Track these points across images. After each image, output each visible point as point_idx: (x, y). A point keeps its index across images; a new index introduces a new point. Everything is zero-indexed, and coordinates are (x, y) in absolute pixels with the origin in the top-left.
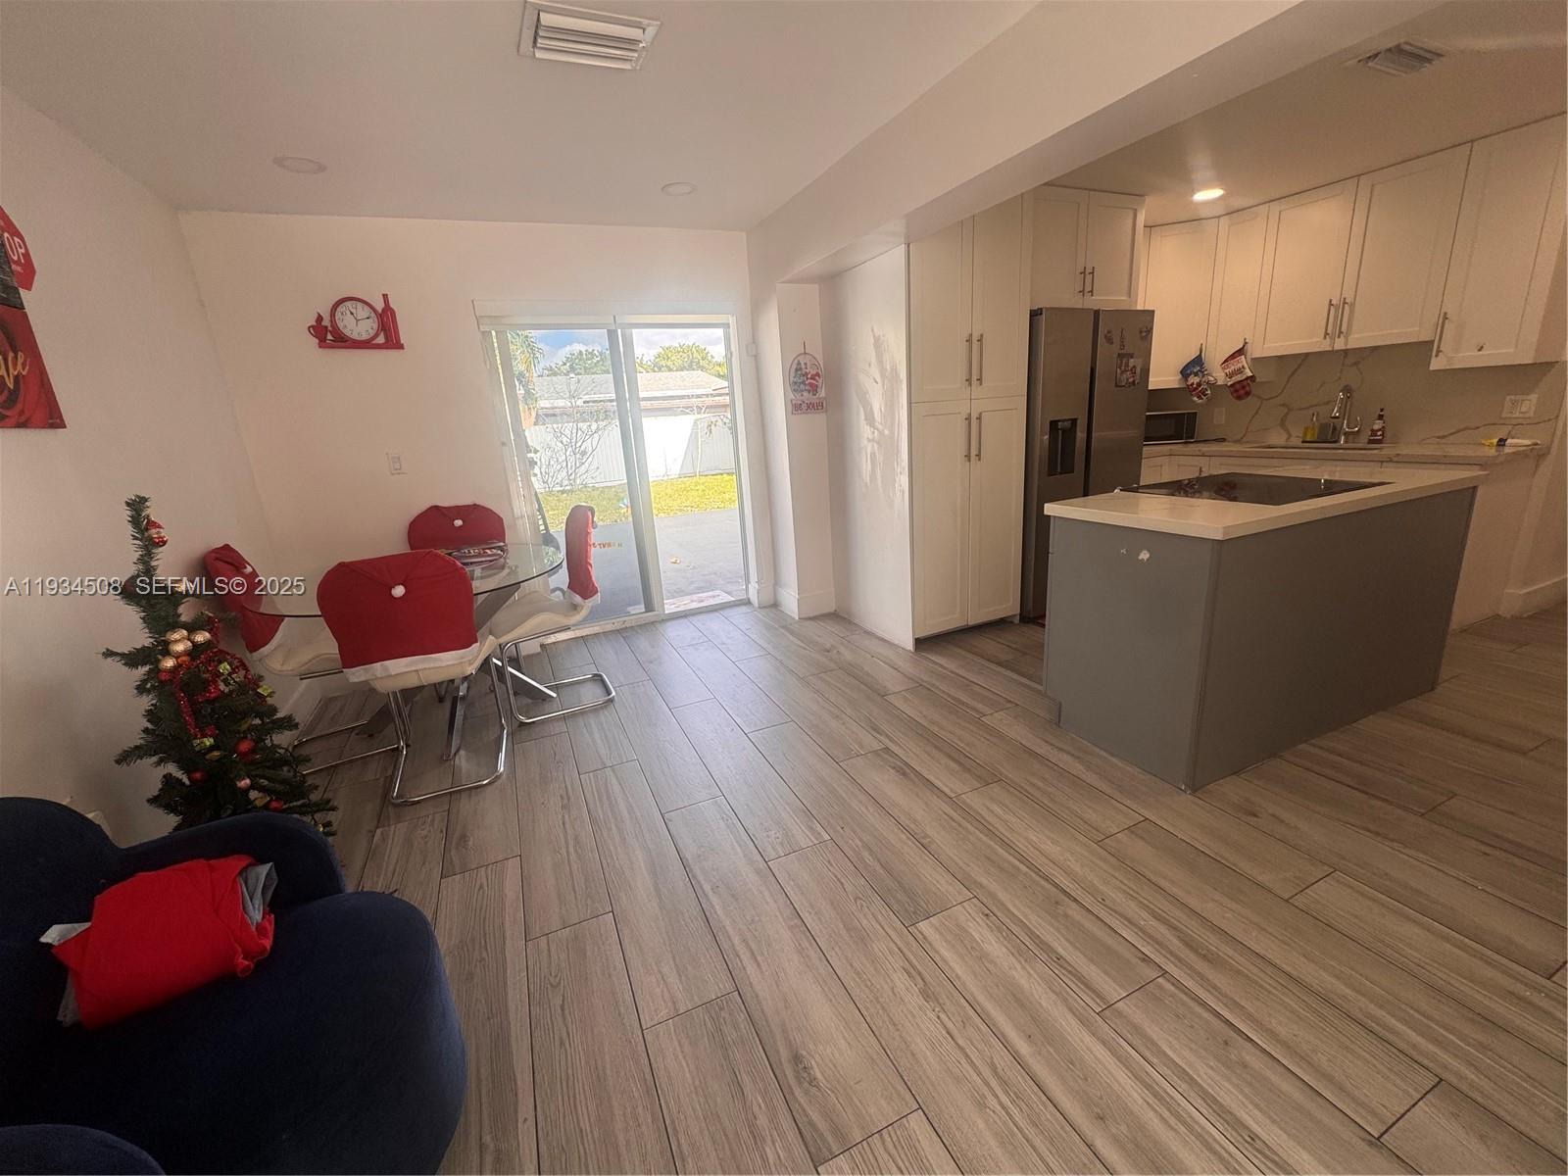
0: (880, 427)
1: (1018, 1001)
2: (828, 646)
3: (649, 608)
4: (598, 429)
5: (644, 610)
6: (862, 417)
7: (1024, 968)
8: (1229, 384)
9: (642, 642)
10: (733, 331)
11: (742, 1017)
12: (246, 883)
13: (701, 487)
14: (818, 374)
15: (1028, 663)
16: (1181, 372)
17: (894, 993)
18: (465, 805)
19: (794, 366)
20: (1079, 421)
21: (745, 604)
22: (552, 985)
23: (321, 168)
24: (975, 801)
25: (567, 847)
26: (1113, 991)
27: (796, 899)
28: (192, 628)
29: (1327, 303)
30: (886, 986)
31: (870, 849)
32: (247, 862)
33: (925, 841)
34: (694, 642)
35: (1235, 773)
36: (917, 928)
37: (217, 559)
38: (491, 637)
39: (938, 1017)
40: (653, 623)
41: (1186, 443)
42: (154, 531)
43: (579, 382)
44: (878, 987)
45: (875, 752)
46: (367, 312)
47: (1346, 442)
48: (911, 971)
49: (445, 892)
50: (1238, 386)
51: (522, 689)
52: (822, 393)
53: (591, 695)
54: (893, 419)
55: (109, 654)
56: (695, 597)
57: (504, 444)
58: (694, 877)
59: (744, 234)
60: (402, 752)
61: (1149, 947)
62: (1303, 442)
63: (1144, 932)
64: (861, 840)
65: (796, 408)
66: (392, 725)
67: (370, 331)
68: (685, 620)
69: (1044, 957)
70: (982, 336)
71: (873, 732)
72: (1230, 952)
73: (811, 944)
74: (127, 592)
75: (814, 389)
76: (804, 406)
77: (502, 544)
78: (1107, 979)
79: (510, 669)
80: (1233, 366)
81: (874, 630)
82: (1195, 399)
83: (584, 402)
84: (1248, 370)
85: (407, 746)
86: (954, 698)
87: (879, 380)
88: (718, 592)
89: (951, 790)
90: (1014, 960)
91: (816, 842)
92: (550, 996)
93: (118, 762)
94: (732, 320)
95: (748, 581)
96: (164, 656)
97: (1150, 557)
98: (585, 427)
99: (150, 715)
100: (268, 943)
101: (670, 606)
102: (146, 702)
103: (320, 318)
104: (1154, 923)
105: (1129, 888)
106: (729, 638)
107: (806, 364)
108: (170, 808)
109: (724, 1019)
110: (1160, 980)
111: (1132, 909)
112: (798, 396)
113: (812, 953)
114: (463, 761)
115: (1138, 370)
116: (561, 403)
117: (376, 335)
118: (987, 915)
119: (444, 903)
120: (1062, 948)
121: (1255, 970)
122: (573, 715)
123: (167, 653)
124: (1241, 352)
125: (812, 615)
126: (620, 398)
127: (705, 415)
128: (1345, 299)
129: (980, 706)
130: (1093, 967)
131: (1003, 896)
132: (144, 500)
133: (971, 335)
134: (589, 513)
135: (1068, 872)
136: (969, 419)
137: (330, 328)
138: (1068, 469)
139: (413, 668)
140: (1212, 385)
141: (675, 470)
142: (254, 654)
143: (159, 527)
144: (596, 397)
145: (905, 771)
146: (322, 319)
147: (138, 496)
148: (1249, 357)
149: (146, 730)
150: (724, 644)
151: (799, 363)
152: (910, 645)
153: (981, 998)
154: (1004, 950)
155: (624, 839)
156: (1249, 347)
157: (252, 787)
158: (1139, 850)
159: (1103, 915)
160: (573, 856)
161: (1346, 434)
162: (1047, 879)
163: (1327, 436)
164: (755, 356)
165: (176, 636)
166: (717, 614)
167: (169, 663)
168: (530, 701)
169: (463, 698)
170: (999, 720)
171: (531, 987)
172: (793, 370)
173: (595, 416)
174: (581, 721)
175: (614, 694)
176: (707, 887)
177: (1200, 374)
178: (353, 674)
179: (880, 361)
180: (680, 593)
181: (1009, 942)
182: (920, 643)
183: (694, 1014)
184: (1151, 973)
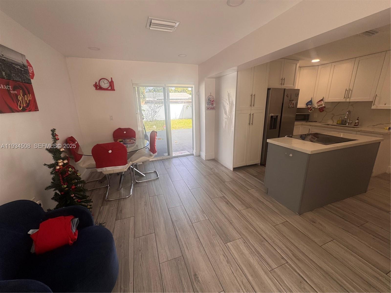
0: (228, 115)
1: (250, 266)
2: (212, 168)
3: (169, 155)
4: (160, 106)
5: (167, 155)
6: (224, 112)
7: (252, 257)
8: (318, 108)
9: (167, 163)
10: (194, 89)
11: (183, 263)
12: (72, 223)
13: (184, 122)
14: (214, 101)
15: (260, 176)
16: (306, 104)
17: (220, 260)
18: (122, 202)
19: (208, 99)
20: (278, 116)
21: (192, 155)
22: (139, 250)
23: (99, 49)
24: (244, 212)
25: (145, 216)
26: (274, 266)
27: (198, 234)
28: (63, 159)
29: (345, 89)
30: (218, 259)
31: (217, 223)
32: (73, 217)
33: (231, 222)
34: (179, 164)
35: (311, 211)
36: (227, 244)
37: (69, 140)
38: (131, 162)
39: (230, 268)
40: (169, 158)
41: (306, 122)
42: (56, 137)
43: (156, 94)
44: (216, 259)
45: (221, 197)
46: (107, 82)
47: (348, 125)
48: (225, 255)
49: (116, 224)
50: (321, 109)
51: (137, 174)
52: (214, 105)
53: (153, 176)
54: (231, 114)
55: (45, 165)
56: (180, 152)
57: (137, 114)
58: (175, 226)
59: (198, 65)
60: (108, 187)
61: (284, 255)
62: (337, 124)
63: (283, 251)
64: (215, 220)
65: (208, 109)
66: (106, 180)
67: (108, 86)
68: (177, 158)
69: (257, 255)
70: (255, 94)
71: (221, 192)
72: (305, 259)
73: (201, 246)
74: (50, 151)
75: (212, 104)
76: (210, 108)
77: (135, 139)
78: (273, 263)
79: (135, 169)
80: (320, 104)
81: (224, 164)
82: (309, 111)
83: (157, 99)
84: (323, 105)
85: (110, 186)
86: (242, 184)
87: (228, 104)
88: (186, 151)
89: (239, 209)
90: (250, 255)
91: (205, 220)
92: (139, 253)
93: (46, 189)
94: (193, 86)
95: (193, 149)
96: (57, 166)
97: (292, 156)
98: (157, 106)
99: (53, 179)
100: (76, 237)
101: (174, 154)
102: (52, 176)
103: (96, 83)
104: (286, 248)
105: (281, 239)
106: (188, 164)
107: (211, 98)
108: (56, 200)
109: (179, 263)
110: (286, 264)
111: (281, 244)
112: (208, 106)
113: (201, 248)
114: (122, 191)
115: (295, 104)
116: (151, 99)
117: (109, 87)
118: (245, 243)
119: (116, 227)
120: (262, 253)
121: (310, 263)
122: (149, 181)
123: (58, 165)
124: (322, 100)
125: (208, 159)
126: (165, 99)
127: (186, 104)
128: (350, 89)
129: (248, 187)
130: (270, 259)
131: (249, 238)
132: (55, 129)
133: (252, 94)
134: (156, 133)
135: (266, 233)
136: (250, 115)
137: (98, 85)
138: (275, 128)
139: (113, 169)
140: (314, 108)
141: (178, 117)
142: (76, 163)
143: (58, 136)
144: (160, 98)
145: (228, 203)
146: (97, 83)
147: (53, 129)
148: (324, 101)
149: (52, 182)
150: (186, 165)
151: (209, 98)
152: (232, 169)
153: (241, 264)
154: (248, 252)
155: (159, 215)
156: (324, 99)
157: (74, 196)
158: (284, 229)
159: (274, 246)
160: (146, 217)
161: (348, 123)
162: (260, 235)
163: (343, 123)
164: (199, 95)
165: (60, 161)
166: (185, 157)
167: (58, 168)
168: (139, 177)
169: (124, 174)
170: (253, 191)
171: (135, 250)
172: (207, 100)
173: (159, 103)
174: (150, 183)
175: (159, 176)
176: (177, 229)
177: (311, 105)
178: (98, 170)
179: (229, 99)
180: (177, 151)
181: (249, 250)
182: (234, 169)
183: (172, 261)
184: (284, 262)
